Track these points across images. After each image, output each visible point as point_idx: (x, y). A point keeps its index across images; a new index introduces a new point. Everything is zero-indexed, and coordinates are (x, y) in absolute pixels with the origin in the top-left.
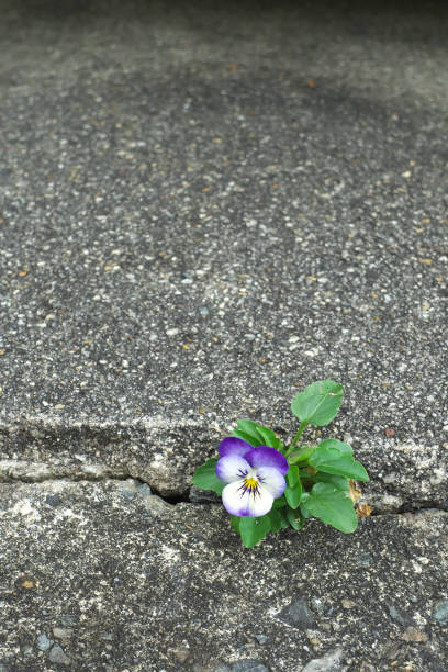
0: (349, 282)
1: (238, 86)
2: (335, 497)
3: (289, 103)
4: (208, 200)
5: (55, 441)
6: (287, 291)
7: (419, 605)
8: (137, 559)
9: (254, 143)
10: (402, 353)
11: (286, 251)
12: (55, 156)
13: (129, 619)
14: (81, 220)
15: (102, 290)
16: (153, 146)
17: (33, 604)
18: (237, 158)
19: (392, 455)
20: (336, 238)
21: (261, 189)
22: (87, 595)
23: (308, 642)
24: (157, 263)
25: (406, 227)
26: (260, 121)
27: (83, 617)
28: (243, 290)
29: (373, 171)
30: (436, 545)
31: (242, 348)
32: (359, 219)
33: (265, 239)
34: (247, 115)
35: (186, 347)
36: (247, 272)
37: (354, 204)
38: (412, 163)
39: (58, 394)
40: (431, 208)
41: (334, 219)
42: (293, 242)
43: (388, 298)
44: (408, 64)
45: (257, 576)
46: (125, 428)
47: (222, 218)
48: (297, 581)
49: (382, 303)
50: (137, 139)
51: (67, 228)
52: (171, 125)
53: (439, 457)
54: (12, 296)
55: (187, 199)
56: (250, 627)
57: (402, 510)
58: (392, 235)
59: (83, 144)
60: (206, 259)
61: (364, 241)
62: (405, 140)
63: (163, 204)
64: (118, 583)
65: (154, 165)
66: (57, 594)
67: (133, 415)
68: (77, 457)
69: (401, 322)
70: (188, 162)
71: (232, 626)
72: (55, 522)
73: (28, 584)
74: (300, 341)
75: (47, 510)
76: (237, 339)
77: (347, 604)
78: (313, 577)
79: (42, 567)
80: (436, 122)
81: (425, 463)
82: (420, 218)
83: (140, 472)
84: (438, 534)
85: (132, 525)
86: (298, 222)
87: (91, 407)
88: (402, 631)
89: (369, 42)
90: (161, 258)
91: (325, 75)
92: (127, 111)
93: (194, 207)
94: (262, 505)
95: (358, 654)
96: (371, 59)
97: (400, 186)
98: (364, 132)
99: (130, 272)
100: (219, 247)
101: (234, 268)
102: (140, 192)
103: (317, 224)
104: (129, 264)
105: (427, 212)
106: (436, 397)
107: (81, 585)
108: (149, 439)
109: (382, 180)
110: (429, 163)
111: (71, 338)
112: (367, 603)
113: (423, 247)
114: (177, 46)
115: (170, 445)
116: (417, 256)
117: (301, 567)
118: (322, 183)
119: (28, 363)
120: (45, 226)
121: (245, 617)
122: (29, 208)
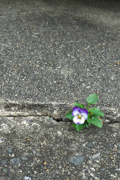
0: (94, 71)
1: (59, 19)
2: (97, 120)
3: (73, 24)
4: (57, 49)
5: (30, 107)
6: (80, 72)
7: (116, 143)
8: (52, 134)
9: (66, 34)
10: (109, 88)
11: (78, 63)
12: (16, 36)
13: (52, 147)
14: (27, 53)
15: (36, 71)
16: (41, 34)
17: (30, 144)
18: (62, 38)
19: (108, 111)
20: (90, 60)
21: (70, 46)
22: (42, 142)
23: (93, 151)
24: (48, 65)
25: (105, 57)
26: (66, 28)
27: (42, 147)
28: (70, 72)
29: (96, 43)
30: (118, 130)
31: (72, 86)
32: (94, 55)
33: (73, 59)
34: (63, 26)
35: (59, 85)
36: (70, 68)
37: (93, 51)
38: (105, 41)
39: (30, 96)
40: (111, 53)
41: (88, 55)
42: (80, 60)
43: (104, 75)
44: (101, 14)
45: (80, 137)
46: (47, 104)
47: (62, 54)
48: (88, 138)
49: (102, 76)
50: (36, 32)
51: (24, 55)
52: (44, 29)
53: (119, 111)
54: (14, 72)
55: (52, 49)
56: (79, 148)
57: (110, 123)
58: (103, 59)
59: (23, 33)
60: (60, 64)
61: (96, 61)
62: (102, 35)
63: (46, 50)
64: (49, 139)
65: (42, 39)
66: (35, 142)
67: (49, 101)
68: (35, 111)
69: (108, 80)
70: (51, 39)
71: (75, 148)
72: (32, 126)
73: (28, 140)
74: (85, 85)
75: (30, 123)
76: (70, 84)
77: (100, 143)
78: (92, 138)
79: (31, 136)
80: (109, 30)
81: (115, 113)
82: (109, 55)
83: (50, 114)
84: (118, 128)
85: (50, 126)
86: (80, 55)
87: (39, 99)
88: (112, 149)
89: (90, 7)
90: (49, 64)
91: (80, 16)
92: (32, 24)
93: (54, 51)
94: (82, 121)
95: (103, 153)
96: (91, 12)
97: (103, 47)
98: (92, 32)
99: (42, 67)
100: (62, 61)
101: (67, 67)
102: (40, 46)
103: (85, 56)
104: (41, 65)
105: (110, 54)
106: (117, 98)
107: (40, 140)
108: (53, 107)
109: (98, 45)
110: (109, 41)
111: (31, 83)
112: (104, 143)
113: (110, 62)
114: (41, 6)
115: (58, 108)
116: (109, 65)
117: (89, 135)
118: (84, 45)
119: (22, 89)
120: (19, 55)
121: (78, 146)
122: (13, 50)
